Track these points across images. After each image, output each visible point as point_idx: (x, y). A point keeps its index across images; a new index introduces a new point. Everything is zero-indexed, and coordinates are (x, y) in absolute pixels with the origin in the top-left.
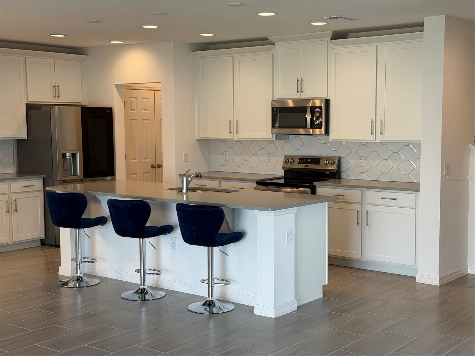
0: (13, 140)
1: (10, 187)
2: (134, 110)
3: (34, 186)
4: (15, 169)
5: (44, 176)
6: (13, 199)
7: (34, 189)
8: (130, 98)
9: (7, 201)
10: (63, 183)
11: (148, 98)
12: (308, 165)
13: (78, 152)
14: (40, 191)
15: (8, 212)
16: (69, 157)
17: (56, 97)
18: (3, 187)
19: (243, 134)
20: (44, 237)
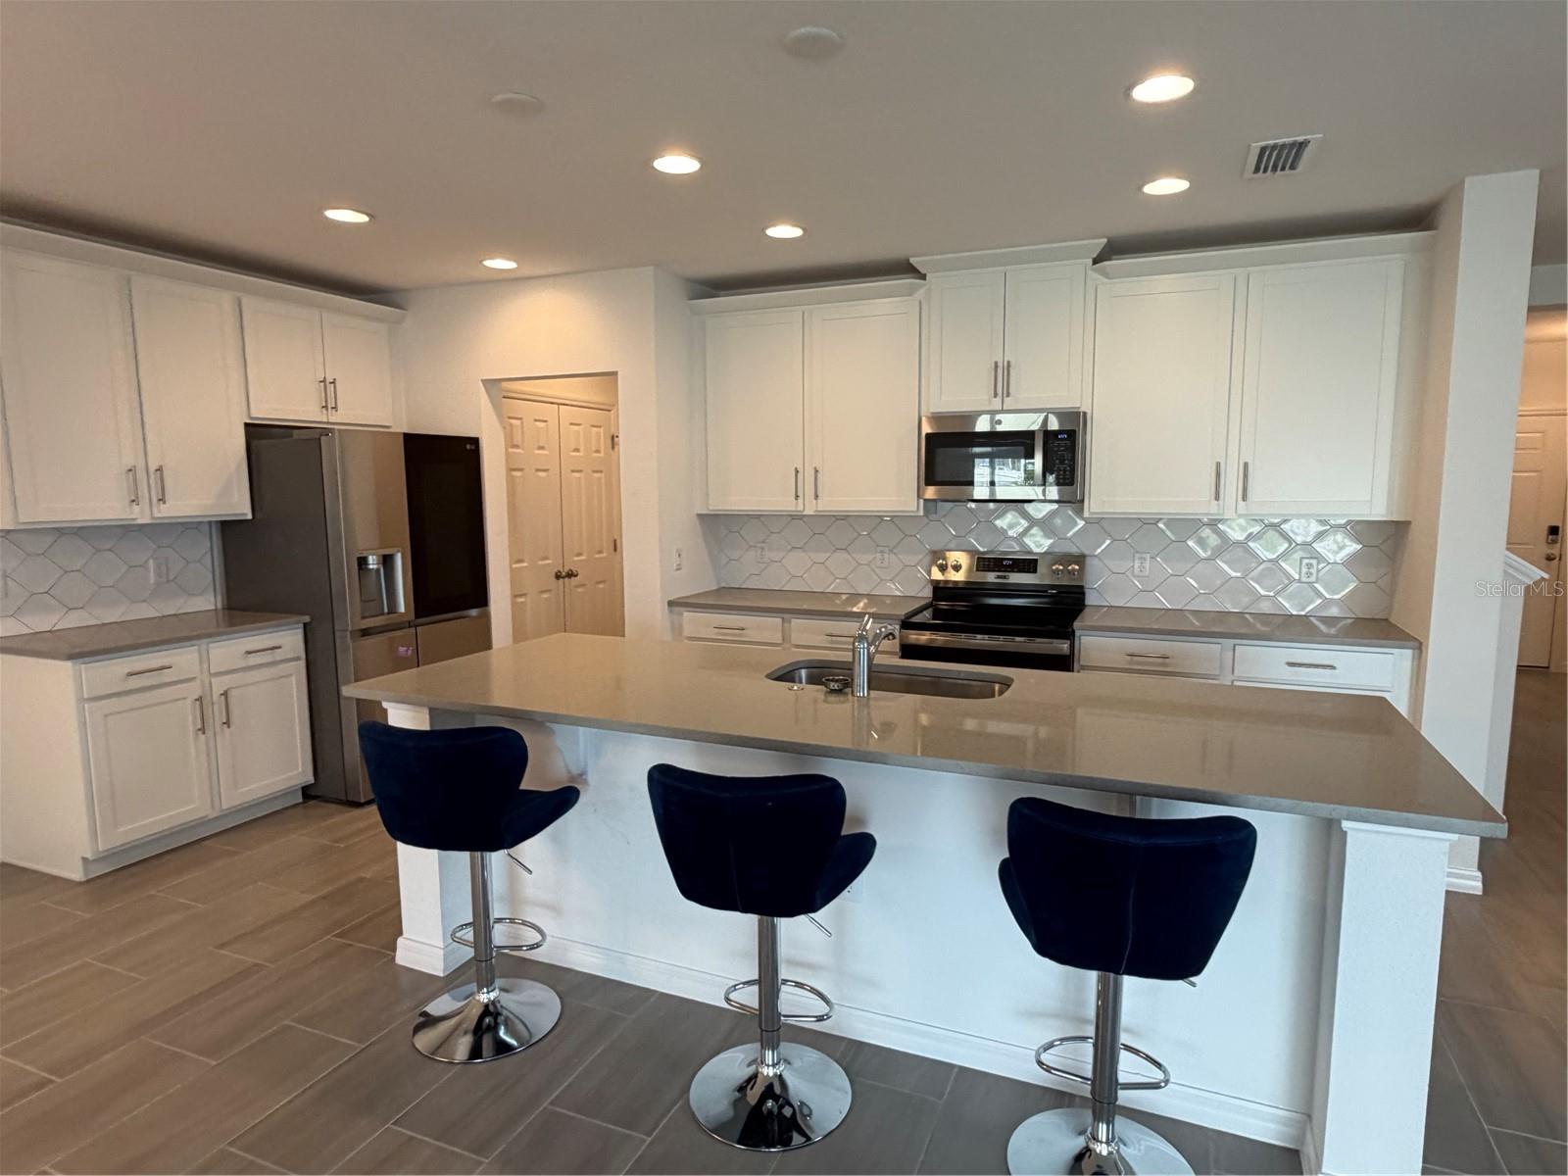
0: (210, 522)
1: (205, 659)
2: (517, 447)
3: (279, 647)
4: (219, 598)
5: (307, 619)
6: (217, 690)
7: (278, 655)
8: (510, 418)
9: (200, 699)
10: (364, 636)
11: (545, 421)
12: (1007, 574)
13: (398, 551)
14: (297, 659)
15: (203, 730)
16: (375, 567)
17: (327, 410)
18: (183, 659)
19: (830, 503)
20: (311, 779)
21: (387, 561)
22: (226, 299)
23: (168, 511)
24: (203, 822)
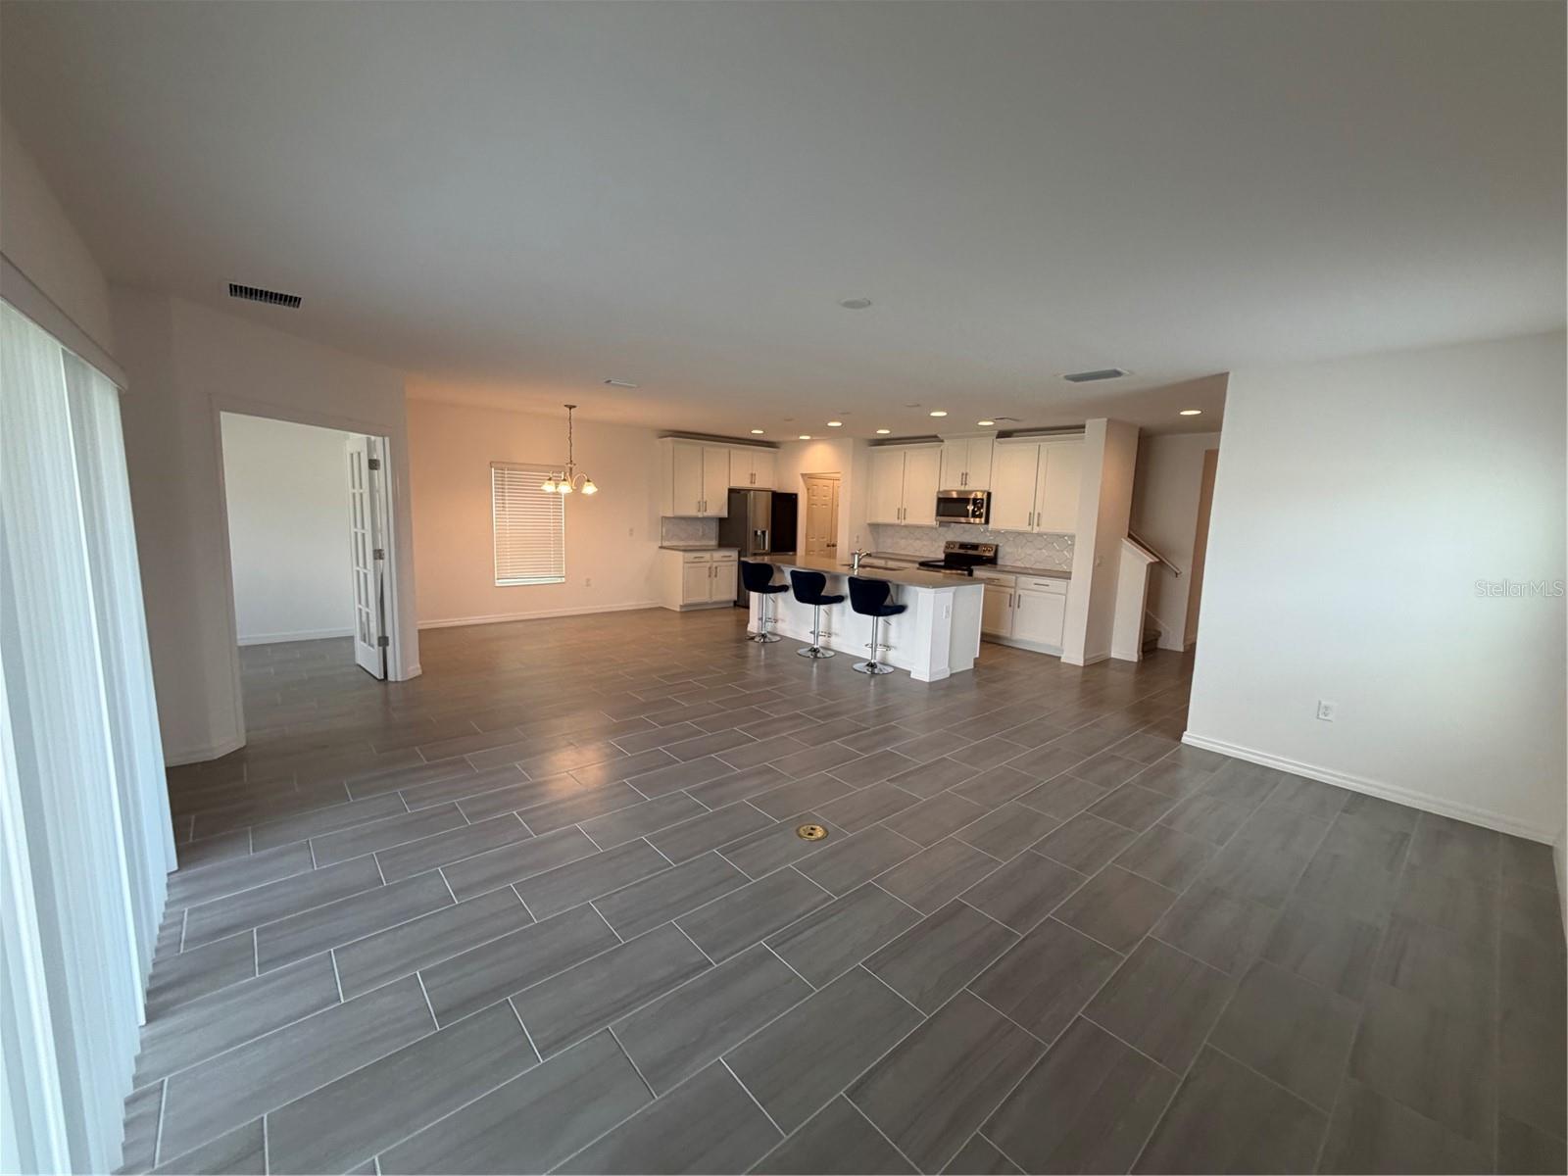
0: (717, 518)
1: (712, 557)
3: (731, 556)
4: (717, 542)
5: (739, 548)
6: (714, 566)
7: (731, 558)
10: (754, 555)
11: (828, 486)
12: (967, 550)
13: (767, 529)
14: (735, 560)
15: (709, 576)
16: (760, 534)
17: (752, 483)
18: (707, 556)
19: (909, 521)
20: (736, 599)
21: (764, 533)
22: (726, 450)
23: (705, 514)
24: (707, 604)
